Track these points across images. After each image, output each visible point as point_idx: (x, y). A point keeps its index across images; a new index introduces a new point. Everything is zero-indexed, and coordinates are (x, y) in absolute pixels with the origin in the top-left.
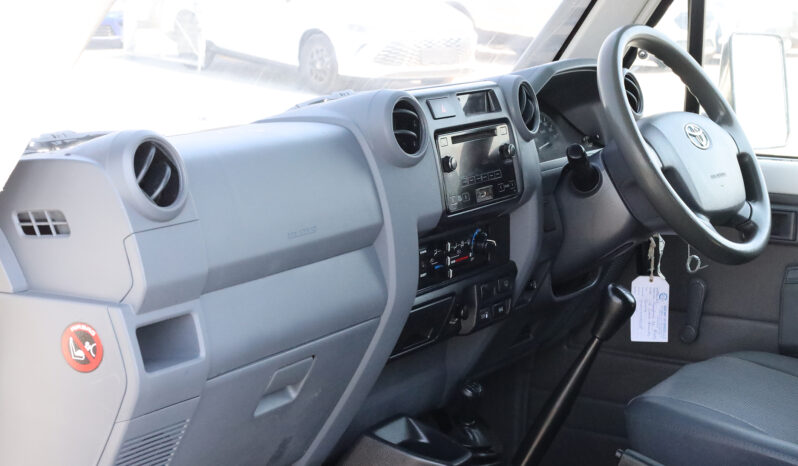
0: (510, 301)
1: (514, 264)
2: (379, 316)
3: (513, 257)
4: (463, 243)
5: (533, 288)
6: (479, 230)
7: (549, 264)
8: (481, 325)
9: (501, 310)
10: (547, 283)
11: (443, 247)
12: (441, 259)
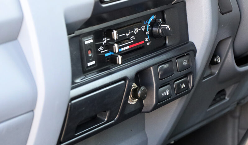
0: (192, 77)
1: (193, 44)
2: (32, 111)
3: (191, 39)
4: (136, 29)
5: (217, 63)
6: (155, 17)
7: (230, 41)
8: (162, 102)
9: (183, 86)
10: (230, 59)
11: (109, 35)
12: (109, 47)
